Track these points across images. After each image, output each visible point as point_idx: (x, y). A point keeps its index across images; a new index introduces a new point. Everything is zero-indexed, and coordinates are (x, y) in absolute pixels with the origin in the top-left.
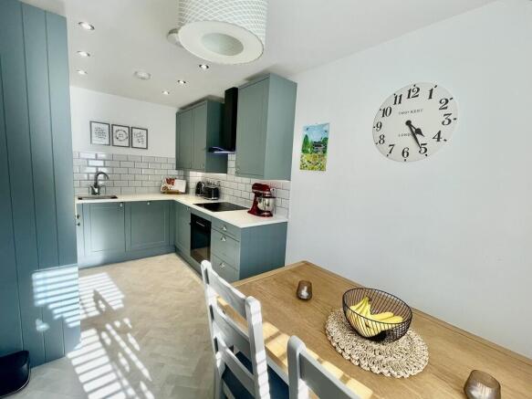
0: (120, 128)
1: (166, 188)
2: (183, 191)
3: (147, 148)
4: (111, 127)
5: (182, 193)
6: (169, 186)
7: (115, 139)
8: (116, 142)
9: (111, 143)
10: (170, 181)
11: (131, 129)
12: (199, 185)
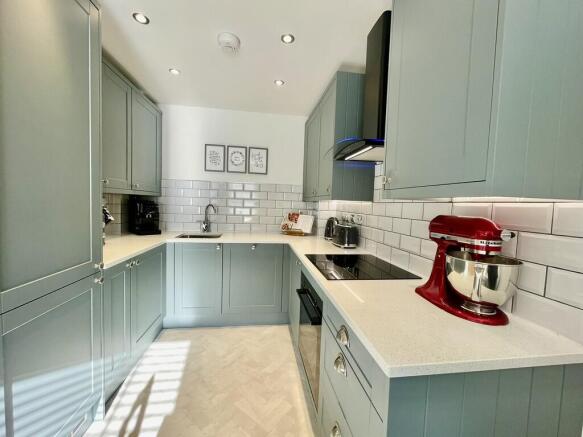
0: (237, 149)
1: (286, 227)
2: (308, 231)
3: (266, 174)
4: (226, 149)
5: (306, 235)
6: (290, 223)
7: (230, 163)
8: (231, 168)
9: (226, 169)
10: (293, 217)
11: (248, 150)
12: (330, 222)
